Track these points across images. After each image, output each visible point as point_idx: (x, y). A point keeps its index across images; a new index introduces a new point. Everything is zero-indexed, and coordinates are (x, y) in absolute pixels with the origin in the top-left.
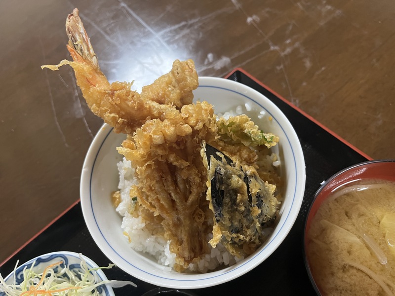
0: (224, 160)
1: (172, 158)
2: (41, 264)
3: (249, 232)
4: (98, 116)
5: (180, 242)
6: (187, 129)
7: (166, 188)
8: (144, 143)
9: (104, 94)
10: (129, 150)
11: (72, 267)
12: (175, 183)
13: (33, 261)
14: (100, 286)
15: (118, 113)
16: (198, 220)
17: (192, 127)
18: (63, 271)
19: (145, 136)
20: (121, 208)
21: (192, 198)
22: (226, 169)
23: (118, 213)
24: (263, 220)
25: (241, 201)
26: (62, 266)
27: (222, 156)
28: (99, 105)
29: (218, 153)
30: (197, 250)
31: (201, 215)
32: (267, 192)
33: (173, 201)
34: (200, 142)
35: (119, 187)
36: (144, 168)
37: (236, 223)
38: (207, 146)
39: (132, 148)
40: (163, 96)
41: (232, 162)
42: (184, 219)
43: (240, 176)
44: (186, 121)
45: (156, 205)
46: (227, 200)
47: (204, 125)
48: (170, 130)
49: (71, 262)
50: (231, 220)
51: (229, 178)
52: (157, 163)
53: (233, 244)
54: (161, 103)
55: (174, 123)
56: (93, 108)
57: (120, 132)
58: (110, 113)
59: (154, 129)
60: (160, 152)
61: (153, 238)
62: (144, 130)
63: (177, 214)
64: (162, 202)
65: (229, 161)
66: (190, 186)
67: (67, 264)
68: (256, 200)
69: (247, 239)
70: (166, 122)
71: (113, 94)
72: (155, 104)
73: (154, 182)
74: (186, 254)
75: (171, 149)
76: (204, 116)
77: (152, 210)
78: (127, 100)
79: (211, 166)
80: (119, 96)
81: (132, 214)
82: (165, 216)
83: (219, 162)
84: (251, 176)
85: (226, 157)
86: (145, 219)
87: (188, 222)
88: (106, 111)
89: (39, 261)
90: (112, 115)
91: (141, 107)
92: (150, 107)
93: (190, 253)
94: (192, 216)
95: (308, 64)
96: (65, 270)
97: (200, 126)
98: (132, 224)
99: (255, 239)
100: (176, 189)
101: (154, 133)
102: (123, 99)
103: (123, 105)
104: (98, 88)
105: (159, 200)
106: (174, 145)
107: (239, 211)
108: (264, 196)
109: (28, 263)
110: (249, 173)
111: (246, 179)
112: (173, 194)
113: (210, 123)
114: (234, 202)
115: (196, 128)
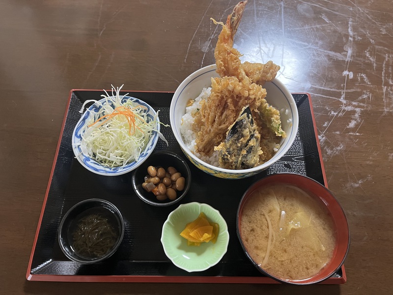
0: (250, 120)
1: (229, 100)
2: (137, 103)
3: (234, 158)
4: (216, 58)
5: (202, 140)
6: (246, 94)
7: (216, 112)
8: (224, 84)
9: (226, 50)
10: (216, 82)
11: (148, 115)
12: (222, 113)
13: (135, 99)
14: (155, 132)
15: (225, 64)
16: (217, 138)
17: (249, 95)
18: (143, 114)
19: (227, 82)
20: (189, 108)
21: (223, 126)
22: (247, 123)
23: (186, 110)
24: (244, 161)
25: (242, 142)
26: (145, 111)
27: (251, 118)
28: (219, 53)
29: (250, 115)
30: (206, 151)
31: (220, 138)
32: (257, 151)
33: (215, 121)
34: (247, 104)
35: (196, 99)
36: (215, 95)
37: (231, 149)
38: (248, 108)
39: (218, 83)
40: (251, 73)
41: (253, 124)
42: (213, 132)
43: (250, 132)
44: (249, 90)
45: (206, 116)
46: (236, 136)
47: (255, 98)
48: (239, 88)
49: (149, 113)
50: (231, 145)
51: (245, 128)
52: (222, 98)
53: (223, 159)
54: (247, 75)
55: (244, 87)
56: (216, 53)
57: (218, 73)
58: (221, 61)
59: (233, 81)
60: (227, 94)
61: (192, 132)
62: (229, 79)
63: (212, 127)
64: (210, 117)
65: (252, 122)
66: (227, 121)
67: (148, 112)
68: (248, 148)
69: (231, 161)
70: (241, 84)
71: (229, 54)
72: (244, 73)
73: (214, 105)
74: (201, 147)
75: (232, 97)
76: (258, 95)
77: (202, 117)
78: (233, 61)
79: (242, 116)
80: (231, 57)
81: (192, 114)
82: (206, 124)
83: (247, 118)
84: (256, 137)
85: (252, 119)
86: (196, 121)
87: (213, 135)
88: (220, 58)
89: (137, 101)
90: (221, 62)
91: (236, 69)
92: (240, 72)
93: (203, 148)
94: (217, 134)
95: (352, 124)
96: (145, 114)
97: (253, 97)
98: (189, 119)
99: (234, 165)
100: (220, 116)
101: (231, 83)
102: (232, 59)
103: (230, 62)
104: (226, 46)
105: (209, 115)
106: (235, 96)
107: (237, 145)
108: (253, 151)
109: (132, 98)
110: (256, 135)
111: (252, 136)
112: (217, 117)
113: (258, 100)
114: (238, 139)
115: (250, 96)
